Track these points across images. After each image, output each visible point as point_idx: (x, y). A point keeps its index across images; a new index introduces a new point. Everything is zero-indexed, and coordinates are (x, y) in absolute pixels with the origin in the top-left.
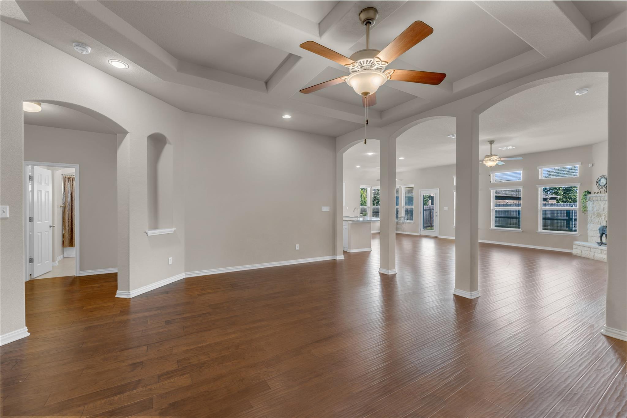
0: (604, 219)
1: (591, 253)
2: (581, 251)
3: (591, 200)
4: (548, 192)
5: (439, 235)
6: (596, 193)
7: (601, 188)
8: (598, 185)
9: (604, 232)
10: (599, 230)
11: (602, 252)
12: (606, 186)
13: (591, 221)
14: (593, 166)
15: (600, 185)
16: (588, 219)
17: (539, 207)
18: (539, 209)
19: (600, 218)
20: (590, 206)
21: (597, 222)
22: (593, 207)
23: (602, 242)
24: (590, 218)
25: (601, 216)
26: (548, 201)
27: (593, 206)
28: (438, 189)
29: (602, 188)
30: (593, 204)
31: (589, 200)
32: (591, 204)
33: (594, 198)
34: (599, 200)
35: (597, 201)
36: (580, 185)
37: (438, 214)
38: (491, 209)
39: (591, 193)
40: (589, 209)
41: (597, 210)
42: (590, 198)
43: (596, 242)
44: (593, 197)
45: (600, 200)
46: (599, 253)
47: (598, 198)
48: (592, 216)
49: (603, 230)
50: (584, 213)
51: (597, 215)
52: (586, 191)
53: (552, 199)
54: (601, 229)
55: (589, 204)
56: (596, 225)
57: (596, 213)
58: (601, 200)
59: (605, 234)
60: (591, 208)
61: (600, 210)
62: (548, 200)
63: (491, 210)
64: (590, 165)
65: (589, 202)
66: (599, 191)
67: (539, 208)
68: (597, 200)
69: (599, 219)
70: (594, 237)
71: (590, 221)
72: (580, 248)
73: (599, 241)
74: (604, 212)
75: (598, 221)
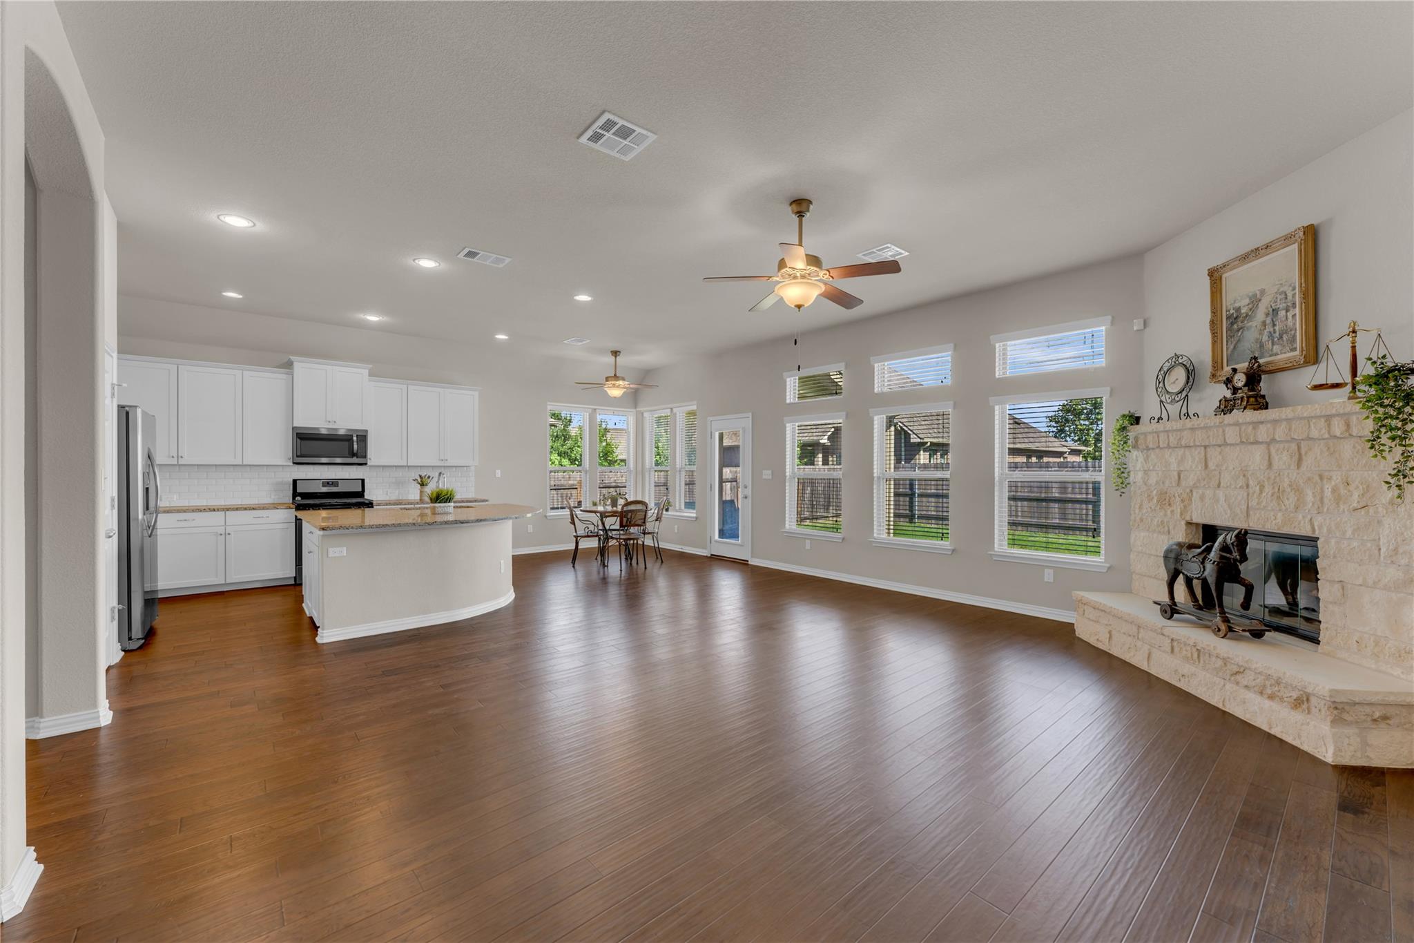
0: (1181, 514)
1: (1139, 644)
2: (1110, 632)
3: (1140, 447)
4: (1068, 439)
5: (752, 557)
6: (1156, 420)
7: (1169, 401)
8: (1159, 390)
9: (1180, 568)
10: (1166, 557)
11: (1176, 649)
12: (1184, 394)
13: (1142, 520)
14: (1145, 327)
15: (1168, 392)
16: (1132, 512)
17: (997, 470)
18: (997, 479)
19: (1169, 512)
20: (1139, 466)
21: (1158, 526)
22: (1145, 471)
23: (1175, 604)
24: (1137, 511)
25: (1170, 505)
26: (1066, 457)
27: (1146, 469)
28: (750, 415)
29: (1173, 401)
30: (1146, 459)
31: (1135, 447)
32: (1139, 462)
33: (1150, 438)
34: (1165, 446)
35: (1157, 450)
36: (1108, 395)
37: (749, 492)
38: (873, 477)
39: (1141, 420)
40: (1136, 477)
41: (1157, 483)
42: (1136, 439)
43: (1155, 603)
44: (1145, 434)
45: (1169, 447)
46: (1164, 652)
47: (1162, 437)
48: (1142, 501)
49: (1177, 559)
50: (1119, 493)
51: (1158, 501)
52: (1127, 413)
53: (1075, 452)
54: (1172, 555)
55: (1136, 459)
56: (1155, 535)
57: (1155, 492)
58: (1171, 445)
59: (1183, 574)
60: (1140, 474)
61: (1167, 482)
62: (1066, 455)
63: (875, 479)
64: (1137, 325)
65: (1135, 453)
66: (1165, 416)
67: (996, 475)
68: (1159, 447)
69: (1165, 515)
70: (1150, 577)
71: (1138, 519)
72: (1106, 622)
73: (1165, 598)
74: (1180, 490)
75: (1162, 522)
